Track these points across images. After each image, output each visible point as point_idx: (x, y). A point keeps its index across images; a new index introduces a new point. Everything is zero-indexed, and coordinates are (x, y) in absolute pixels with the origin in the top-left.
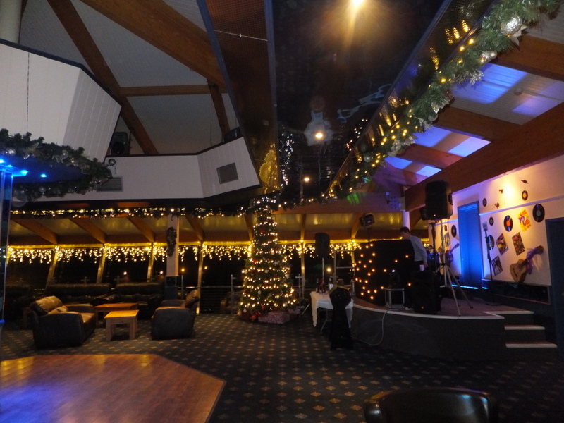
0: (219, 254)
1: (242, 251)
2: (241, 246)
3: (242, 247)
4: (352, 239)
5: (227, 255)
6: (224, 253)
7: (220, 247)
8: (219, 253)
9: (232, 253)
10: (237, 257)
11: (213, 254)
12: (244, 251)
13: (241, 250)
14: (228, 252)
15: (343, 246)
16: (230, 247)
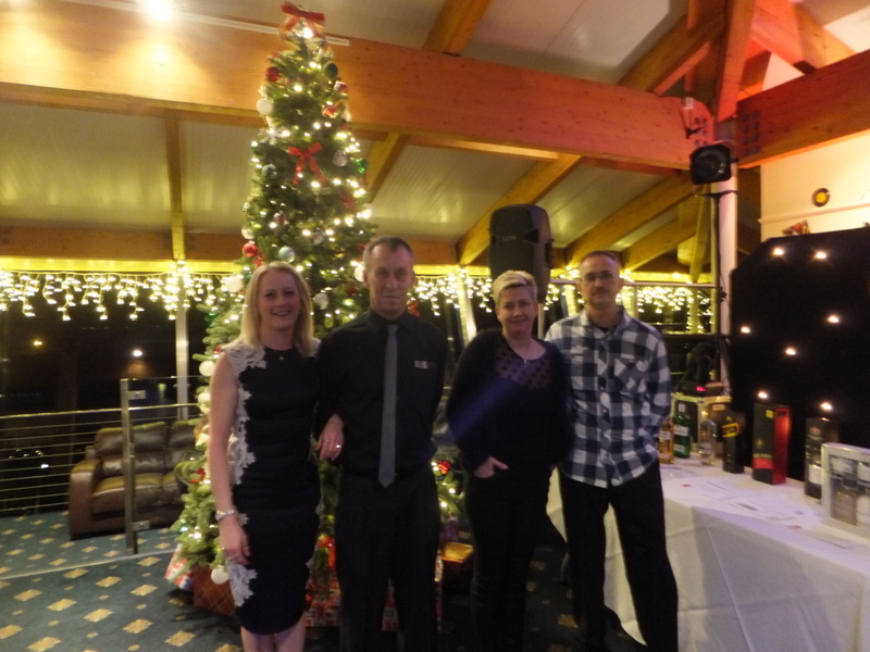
0: (61, 302)
1: (144, 293)
2: (142, 276)
3: (142, 279)
4: (463, 266)
5: (92, 305)
6: (78, 297)
7: (63, 276)
8: (60, 298)
9: (109, 298)
10: (127, 309)
11: (37, 300)
12: (149, 292)
13: (141, 290)
14: (94, 294)
15: (435, 281)
16: (101, 280)
